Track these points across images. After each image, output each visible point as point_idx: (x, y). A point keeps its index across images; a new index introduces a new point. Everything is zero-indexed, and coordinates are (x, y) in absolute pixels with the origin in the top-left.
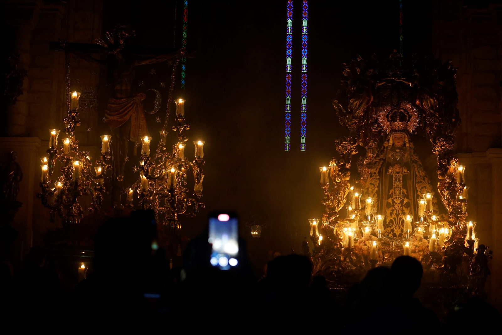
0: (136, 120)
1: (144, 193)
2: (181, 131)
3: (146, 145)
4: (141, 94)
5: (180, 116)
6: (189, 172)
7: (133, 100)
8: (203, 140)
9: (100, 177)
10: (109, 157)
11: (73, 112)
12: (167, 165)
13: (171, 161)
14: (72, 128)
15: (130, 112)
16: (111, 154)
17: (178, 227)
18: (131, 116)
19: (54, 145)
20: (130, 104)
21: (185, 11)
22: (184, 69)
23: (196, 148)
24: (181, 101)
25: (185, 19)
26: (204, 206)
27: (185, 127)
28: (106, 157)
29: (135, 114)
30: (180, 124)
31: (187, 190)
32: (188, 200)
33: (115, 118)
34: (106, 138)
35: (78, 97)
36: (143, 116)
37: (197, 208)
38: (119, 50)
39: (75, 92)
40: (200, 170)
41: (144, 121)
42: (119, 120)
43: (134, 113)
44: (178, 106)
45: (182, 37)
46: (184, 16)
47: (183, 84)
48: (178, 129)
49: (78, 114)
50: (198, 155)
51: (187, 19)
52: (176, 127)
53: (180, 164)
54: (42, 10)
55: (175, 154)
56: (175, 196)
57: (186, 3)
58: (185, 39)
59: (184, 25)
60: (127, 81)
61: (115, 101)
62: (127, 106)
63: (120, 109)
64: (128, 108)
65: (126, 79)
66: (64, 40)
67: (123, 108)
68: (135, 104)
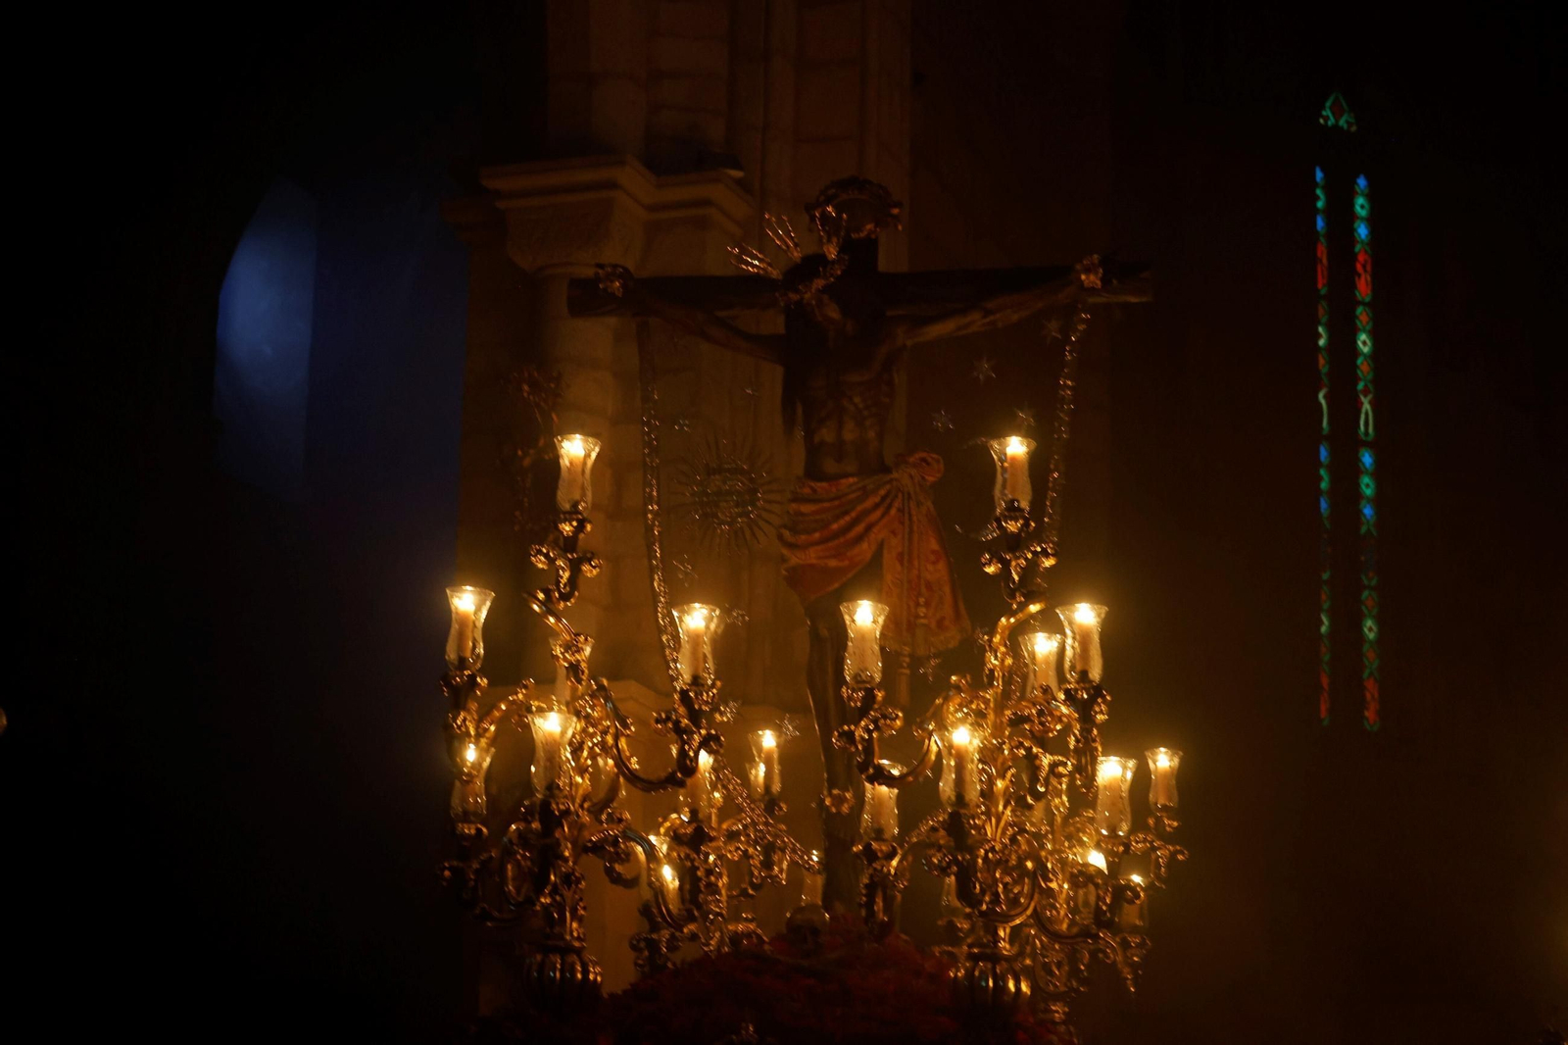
0: (902, 564)
2: (1017, 573)
3: (862, 637)
4: (923, 455)
5: (1013, 511)
7: (889, 481)
13: (972, 702)
14: (565, 585)
15: (875, 530)
17: (1011, 985)
18: (881, 546)
19: (468, 654)
20: (877, 499)
21: (1361, 258)
22: (1368, 465)
24: (1016, 446)
25: (1363, 289)
27: (1035, 553)
28: (692, 694)
29: (900, 537)
30: (1015, 543)
35: (588, 455)
36: (934, 545)
38: (819, 283)
39: (578, 436)
41: (941, 566)
42: (833, 563)
43: (894, 533)
44: (1004, 469)
45: (1355, 352)
46: (1357, 278)
47: (1369, 517)
48: (1006, 564)
49: (589, 527)
50: (1079, 668)
51: (1370, 287)
52: (997, 557)
53: (1015, 714)
54: (652, 208)
55: (992, 671)
56: (972, 851)
57: (1362, 231)
58: (1366, 360)
59: (1360, 310)
60: (861, 406)
61: (814, 491)
62: (859, 508)
63: (837, 518)
64: (867, 512)
65: (857, 400)
66: (615, 266)
67: (846, 513)
68: (896, 496)
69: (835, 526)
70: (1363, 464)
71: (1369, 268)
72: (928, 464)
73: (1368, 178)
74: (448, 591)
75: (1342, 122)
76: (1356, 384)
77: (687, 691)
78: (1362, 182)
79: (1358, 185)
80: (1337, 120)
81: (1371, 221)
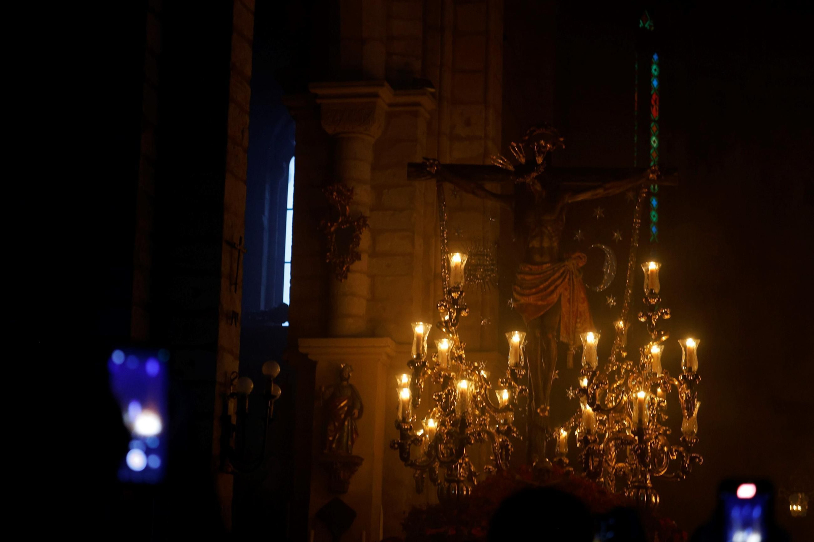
0: (570, 304)
1: (589, 437)
2: (655, 322)
3: (590, 348)
4: (579, 254)
5: (652, 294)
6: (672, 396)
7: (564, 266)
8: (696, 337)
9: (506, 409)
10: (523, 372)
11: (454, 292)
12: (630, 385)
13: (638, 377)
14: (454, 320)
15: (559, 288)
16: (525, 367)
17: (654, 500)
18: (561, 295)
19: (421, 352)
20: (559, 274)
21: (654, 97)
22: (654, 205)
23: (684, 353)
24: (653, 266)
25: (655, 114)
26: (700, 461)
27: (662, 313)
28: (517, 371)
29: (568, 291)
30: (652, 309)
31: (669, 430)
32: (670, 451)
33: (531, 300)
34: (516, 338)
35: (462, 263)
36: (583, 295)
37: (688, 465)
38: (534, 175)
39: (458, 254)
40: (693, 392)
41: (585, 304)
42: (540, 303)
43: (566, 289)
44: (648, 275)
45: (650, 146)
46: (651, 108)
47: (654, 233)
48: (649, 318)
49: (464, 294)
50: (688, 365)
51: (658, 113)
52: (645, 315)
53: (654, 383)
54: (390, 105)
55: (644, 364)
56: (646, 442)
57: (655, 83)
58: (655, 150)
59: (652, 124)
60: (551, 231)
61: (531, 269)
62: (552, 278)
63: (542, 283)
64: (555, 280)
65: (549, 228)
66: (434, 160)
67: (546, 280)
68: (568, 273)
69: (542, 286)
70: (653, 205)
71: (658, 103)
72: (581, 259)
73: (658, 55)
74: (412, 324)
75: (647, 25)
76: (650, 163)
77: (514, 370)
78: (655, 57)
79: (654, 59)
80: (644, 24)
81: (660, 78)
